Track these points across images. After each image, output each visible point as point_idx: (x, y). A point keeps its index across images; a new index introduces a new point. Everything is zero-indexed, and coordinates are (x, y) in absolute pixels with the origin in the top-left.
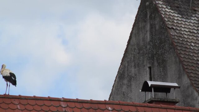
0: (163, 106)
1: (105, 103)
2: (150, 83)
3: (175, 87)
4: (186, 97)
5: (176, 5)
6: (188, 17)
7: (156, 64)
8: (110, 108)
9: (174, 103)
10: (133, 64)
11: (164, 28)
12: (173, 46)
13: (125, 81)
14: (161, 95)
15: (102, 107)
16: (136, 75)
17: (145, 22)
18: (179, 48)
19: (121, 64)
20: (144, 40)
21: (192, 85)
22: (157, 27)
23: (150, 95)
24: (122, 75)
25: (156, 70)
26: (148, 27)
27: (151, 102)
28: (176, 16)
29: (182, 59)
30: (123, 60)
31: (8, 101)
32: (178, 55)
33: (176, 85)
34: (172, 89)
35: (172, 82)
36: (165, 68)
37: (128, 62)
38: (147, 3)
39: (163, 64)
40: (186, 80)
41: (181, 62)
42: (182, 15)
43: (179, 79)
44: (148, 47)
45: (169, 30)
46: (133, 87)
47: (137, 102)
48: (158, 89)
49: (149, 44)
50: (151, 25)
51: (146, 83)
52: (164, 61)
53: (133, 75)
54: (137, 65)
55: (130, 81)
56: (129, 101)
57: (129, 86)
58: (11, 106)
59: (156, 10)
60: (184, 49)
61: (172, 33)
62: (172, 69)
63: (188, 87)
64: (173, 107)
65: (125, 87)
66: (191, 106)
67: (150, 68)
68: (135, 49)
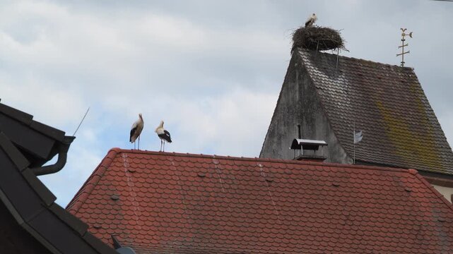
0: (311, 162)
1: (255, 160)
2: (299, 141)
3: (323, 145)
4: (333, 153)
5: (323, 66)
6: (335, 78)
7: (305, 122)
8: (260, 165)
9: (322, 159)
10: (283, 123)
11: (313, 88)
12: (321, 105)
13: (275, 140)
14: (310, 153)
15: (253, 164)
16: (285, 133)
17: (294, 82)
18: (327, 108)
19: (271, 122)
20: (293, 99)
21: (339, 142)
22: (306, 87)
23: (299, 153)
24: (272, 133)
25: (304, 128)
26: (297, 87)
27: (300, 159)
28: (324, 77)
29: (330, 118)
30: (272, 119)
31: (163, 158)
32: (326, 115)
33: (324, 142)
34: (320, 147)
35: (320, 140)
36: (313, 126)
37: (278, 121)
38: (296, 64)
39: (311, 122)
40: (333, 138)
41: (328, 120)
42: (329, 76)
43: (326, 137)
44: (297, 106)
45: (317, 90)
46: (283, 145)
47: (286, 159)
48: (307, 146)
49: (298, 103)
50: (300, 85)
51: (295, 141)
52: (312, 120)
53: (283, 133)
54: (287, 124)
55: (279, 139)
56: (278, 159)
57: (279, 144)
58: (166, 162)
59: (304, 70)
60: (331, 108)
61: (320, 92)
62: (320, 127)
63: (335, 145)
64: (321, 163)
65: (275, 145)
66: (338, 162)
67: (299, 126)
68: (284, 108)
